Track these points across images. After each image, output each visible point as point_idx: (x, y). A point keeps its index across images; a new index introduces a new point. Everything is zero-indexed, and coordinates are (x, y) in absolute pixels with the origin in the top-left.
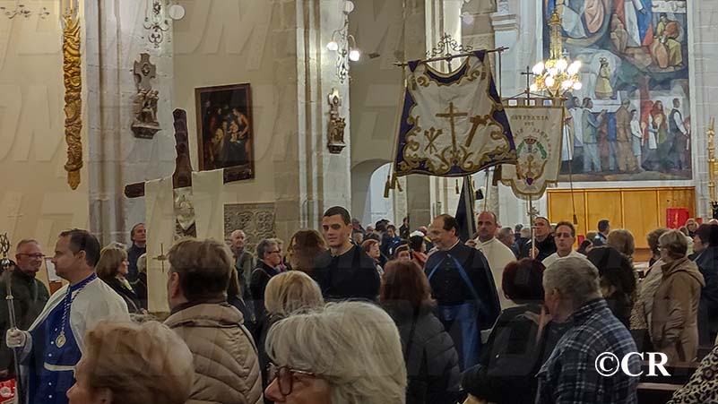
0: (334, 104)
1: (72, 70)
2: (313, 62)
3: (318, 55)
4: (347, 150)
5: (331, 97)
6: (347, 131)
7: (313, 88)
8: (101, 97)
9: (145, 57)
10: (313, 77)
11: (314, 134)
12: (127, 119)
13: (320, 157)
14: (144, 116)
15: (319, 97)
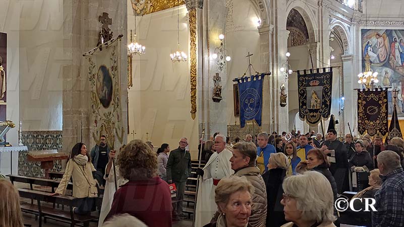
0: (283, 89)
1: (193, 79)
2: (275, 75)
3: (277, 73)
4: (287, 105)
5: (282, 87)
6: (287, 98)
7: (275, 84)
8: (203, 88)
9: (217, 74)
10: (275, 81)
11: (275, 100)
12: (211, 95)
13: (277, 108)
14: (217, 95)
15: (277, 87)
